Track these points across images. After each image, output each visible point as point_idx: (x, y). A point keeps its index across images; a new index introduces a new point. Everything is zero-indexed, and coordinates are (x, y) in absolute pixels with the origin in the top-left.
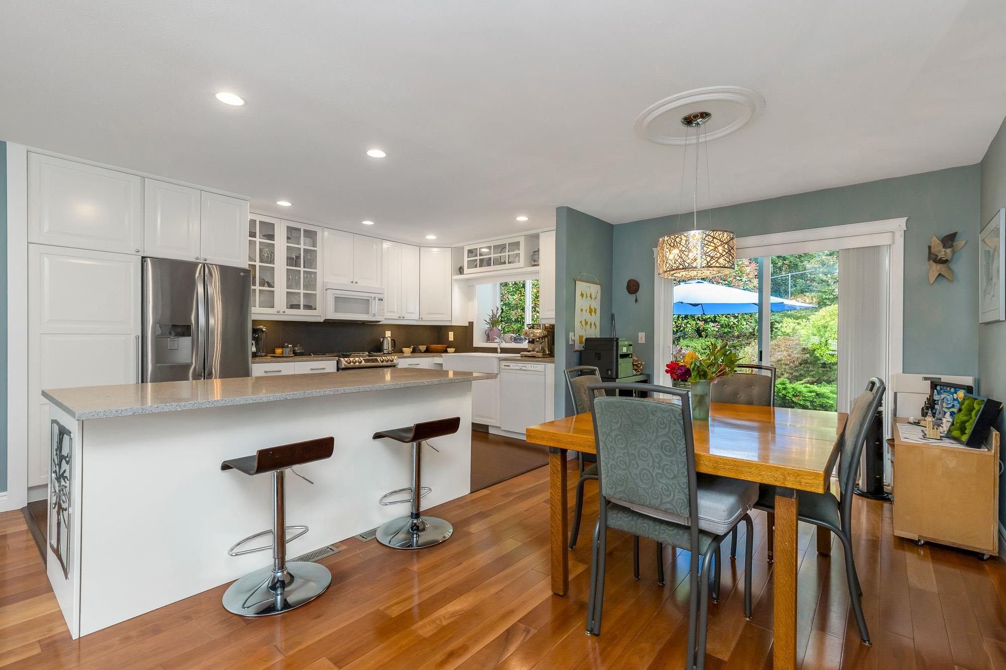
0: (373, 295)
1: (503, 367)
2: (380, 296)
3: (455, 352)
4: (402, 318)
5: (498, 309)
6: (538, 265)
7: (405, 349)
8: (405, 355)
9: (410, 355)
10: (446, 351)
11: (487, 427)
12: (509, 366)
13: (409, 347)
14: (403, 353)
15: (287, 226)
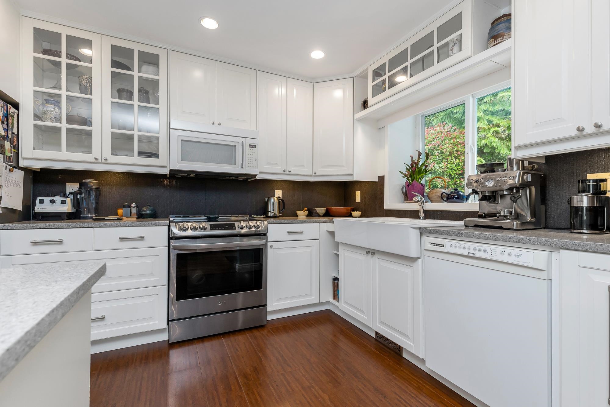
0: (240, 140)
1: (429, 246)
2: (253, 142)
3: (361, 216)
4: (288, 173)
5: (420, 154)
7: (299, 212)
8: (300, 219)
9: (304, 219)
10: (350, 216)
13: (303, 209)
14: (297, 216)
15: (112, 45)
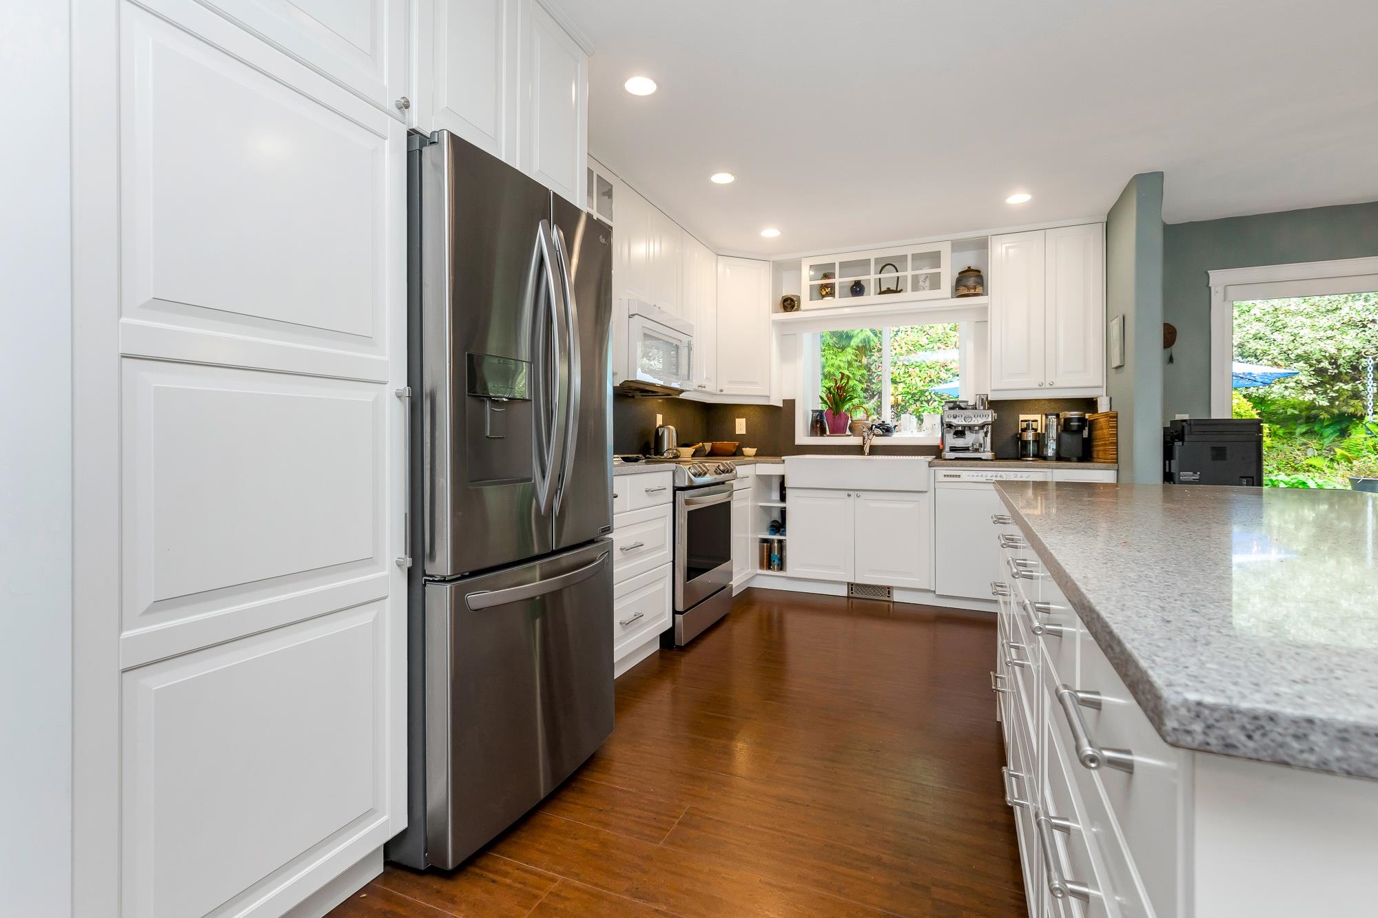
1: (940, 477)
2: (689, 341)
6: (985, 293)
7: (683, 450)
11: (889, 590)
12: (959, 476)
13: (691, 446)
